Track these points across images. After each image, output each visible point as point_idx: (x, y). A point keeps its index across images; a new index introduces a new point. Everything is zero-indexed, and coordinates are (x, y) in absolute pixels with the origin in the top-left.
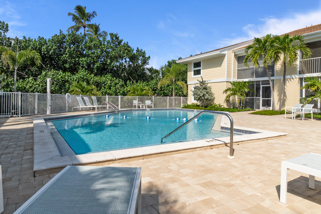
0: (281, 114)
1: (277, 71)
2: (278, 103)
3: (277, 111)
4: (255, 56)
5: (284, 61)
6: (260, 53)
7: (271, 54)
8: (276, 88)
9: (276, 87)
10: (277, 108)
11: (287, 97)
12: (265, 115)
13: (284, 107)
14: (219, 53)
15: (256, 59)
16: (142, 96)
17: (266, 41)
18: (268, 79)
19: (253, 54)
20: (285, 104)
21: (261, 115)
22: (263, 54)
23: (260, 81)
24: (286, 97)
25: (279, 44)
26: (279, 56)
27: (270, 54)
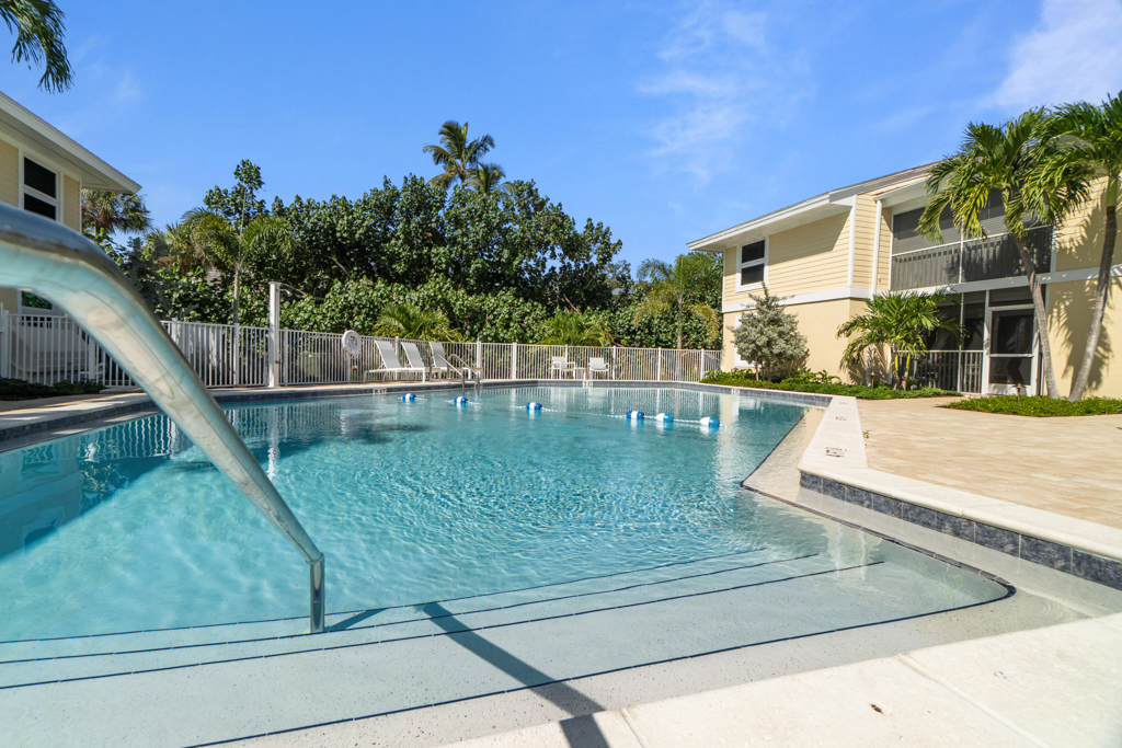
0: (1089, 412)
1: (1063, 250)
2: (1066, 371)
3: (1065, 403)
4: (969, 193)
5: (1110, 205)
6: (995, 182)
7: (1046, 175)
8: (1059, 317)
9: (1059, 313)
10: (1062, 388)
11: (1113, 347)
12: (1015, 413)
13: (1096, 388)
14: (827, 202)
15: (975, 204)
16: (582, 343)
17: (1022, 132)
18: (1027, 284)
19: (964, 185)
20: (1100, 375)
21: (996, 412)
22: (1004, 185)
23: (984, 292)
24: (1108, 350)
25: (1087, 137)
26: (1081, 187)
27: (1042, 176)
